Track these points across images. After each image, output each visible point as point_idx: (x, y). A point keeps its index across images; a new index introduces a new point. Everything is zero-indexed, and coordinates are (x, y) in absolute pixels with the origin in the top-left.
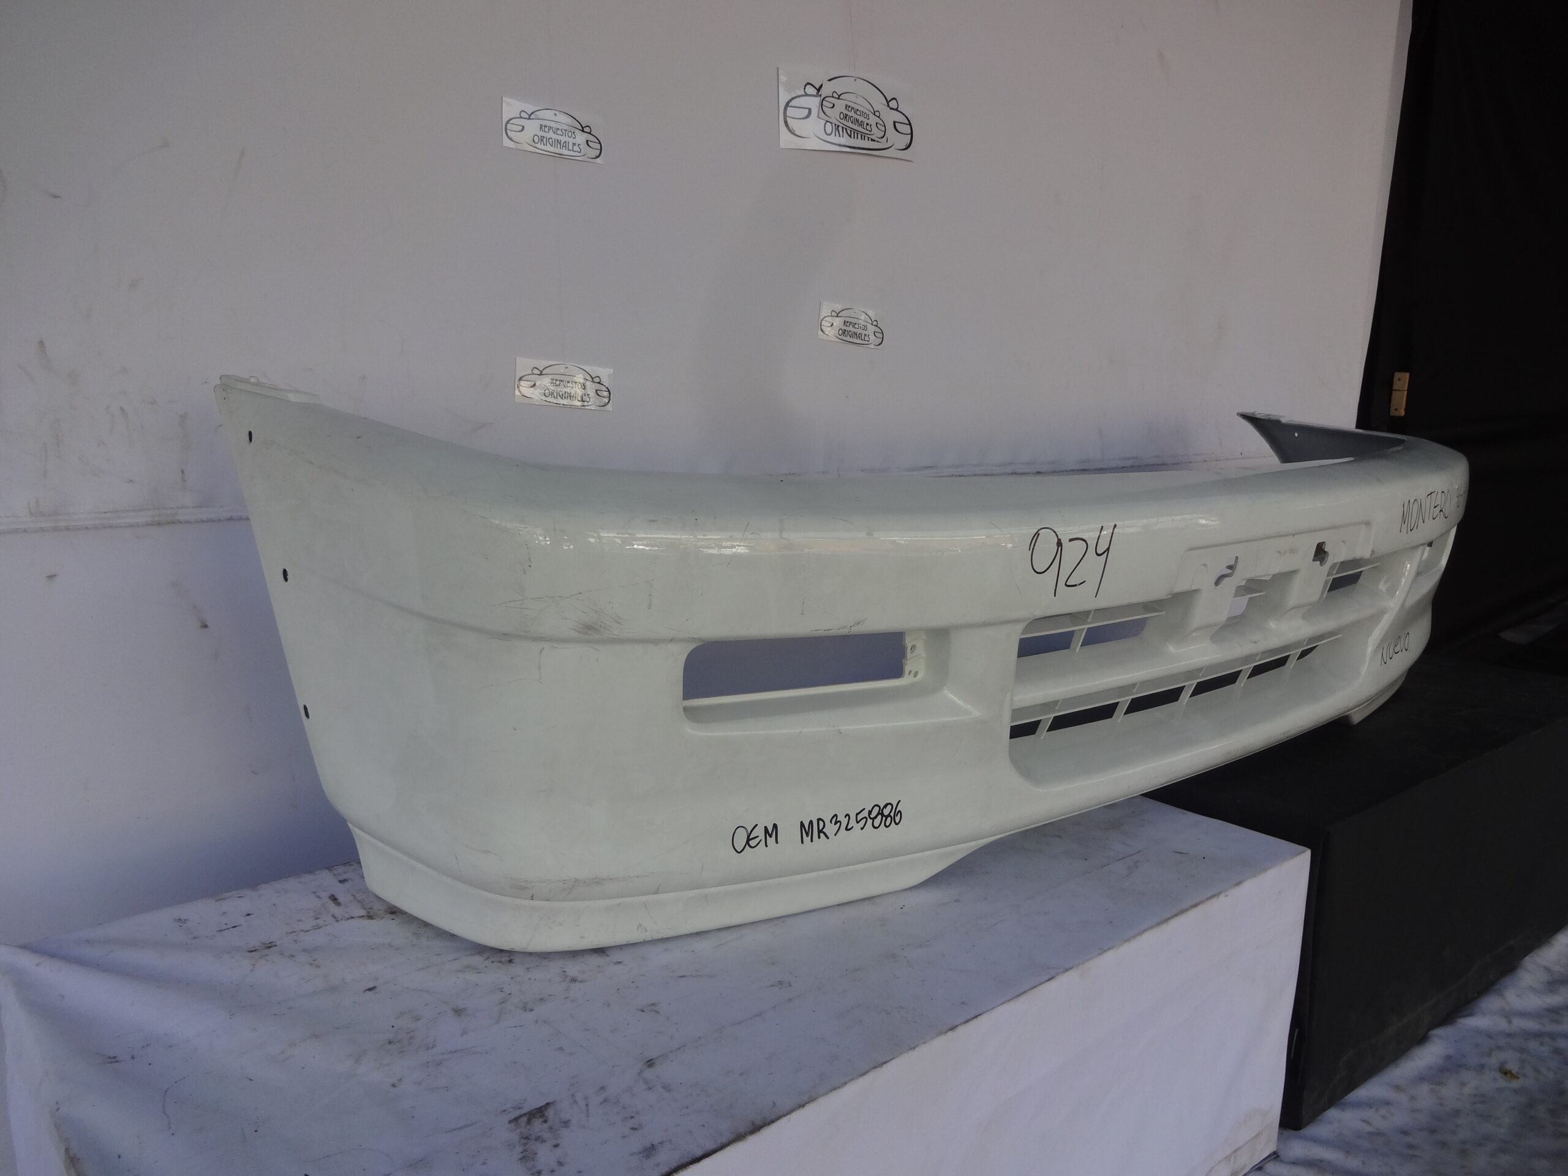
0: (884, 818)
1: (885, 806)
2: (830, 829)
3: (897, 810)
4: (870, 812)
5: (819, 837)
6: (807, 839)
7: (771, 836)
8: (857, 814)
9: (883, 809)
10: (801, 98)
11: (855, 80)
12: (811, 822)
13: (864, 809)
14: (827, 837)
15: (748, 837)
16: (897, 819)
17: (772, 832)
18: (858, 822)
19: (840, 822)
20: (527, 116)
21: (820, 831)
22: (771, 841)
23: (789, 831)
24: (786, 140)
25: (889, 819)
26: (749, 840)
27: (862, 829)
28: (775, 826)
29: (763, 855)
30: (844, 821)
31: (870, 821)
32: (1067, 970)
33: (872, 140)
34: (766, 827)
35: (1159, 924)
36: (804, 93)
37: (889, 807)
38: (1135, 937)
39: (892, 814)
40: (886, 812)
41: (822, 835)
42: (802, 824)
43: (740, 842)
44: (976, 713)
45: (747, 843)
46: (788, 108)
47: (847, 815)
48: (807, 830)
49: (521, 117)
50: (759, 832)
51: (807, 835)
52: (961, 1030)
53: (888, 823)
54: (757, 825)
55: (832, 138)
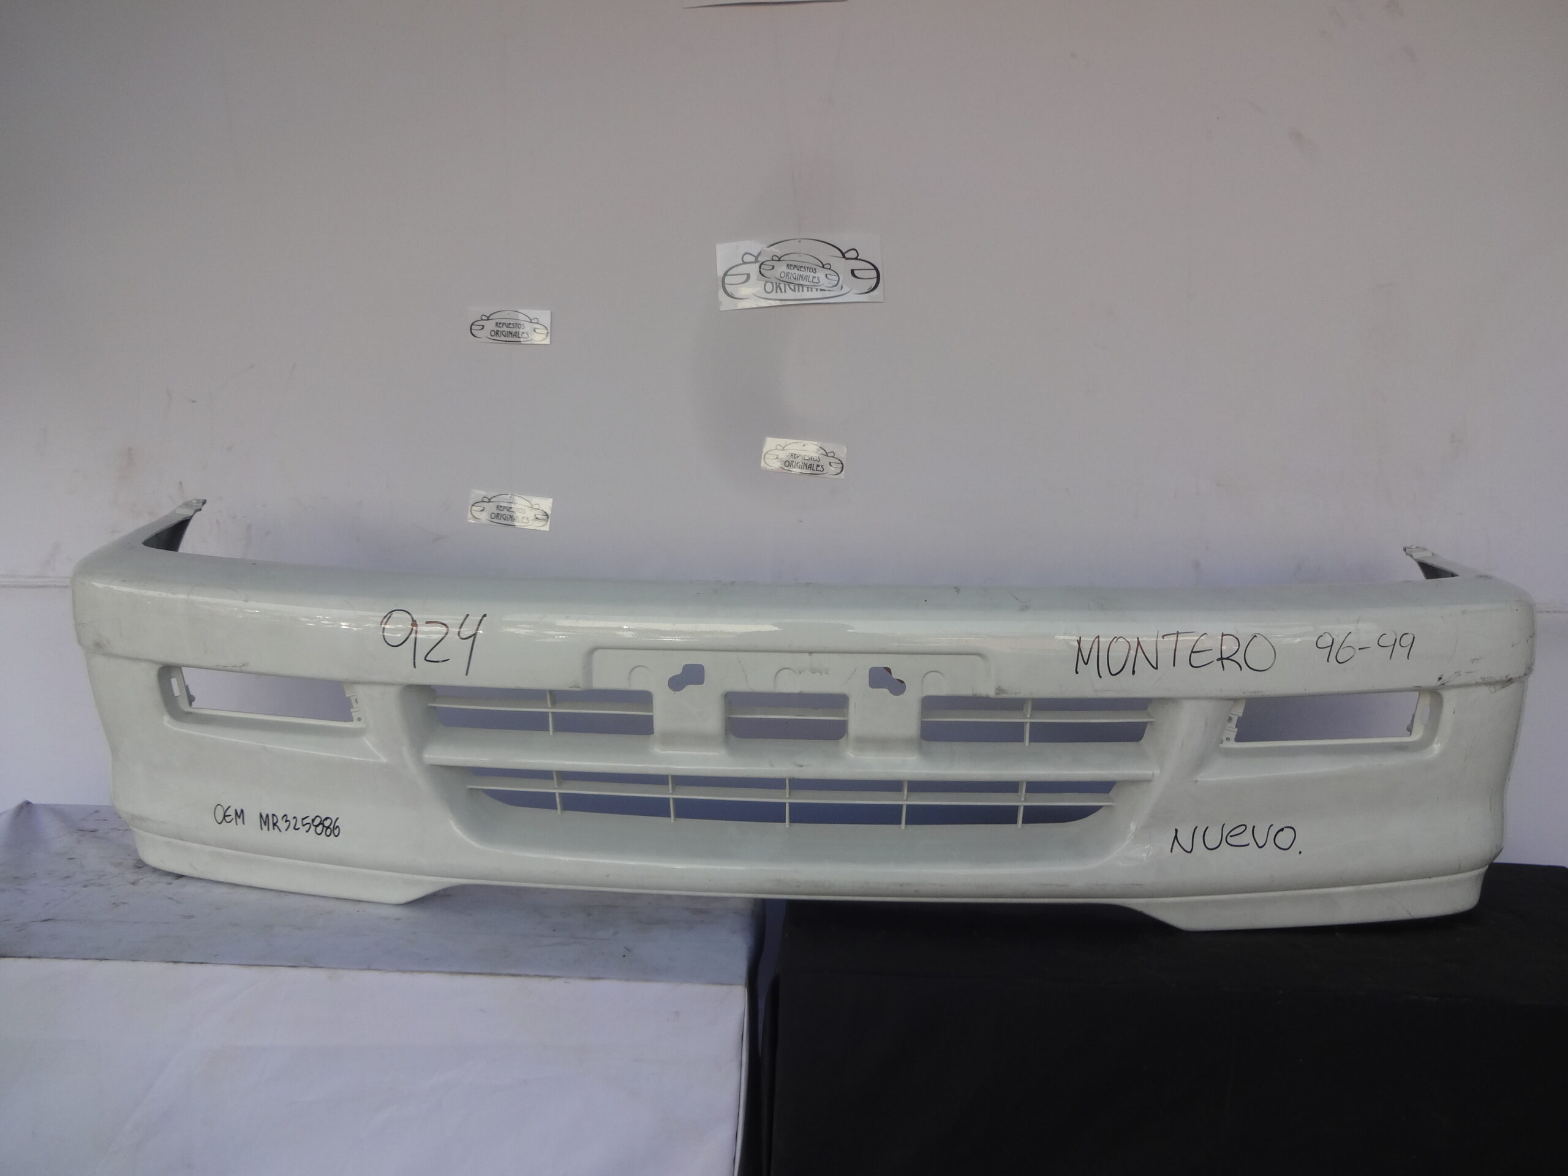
0: (325, 829)
1: (326, 819)
2: (282, 824)
3: (336, 825)
4: (313, 820)
5: (274, 829)
6: (265, 828)
7: (239, 817)
8: (303, 819)
9: (324, 821)
10: (739, 267)
11: (800, 241)
12: (267, 816)
13: (307, 817)
14: (280, 830)
15: (225, 814)
16: (336, 832)
17: (240, 814)
18: (304, 825)
19: (288, 821)
20: (486, 318)
21: (274, 824)
22: (240, 821)
23: (251, 816)
24: (726, 304)
25: (329, 830)
26: (225, 816)
27: (307, 831)
28: (242, 811)
29: (232, 830)
30: (293, 822)
31: (313, 828)
32: (316, 967)
33: (821, 290)
34: (236, 810)
35: (451, 973)
36: (742, 262)
37: (329, 820)
38: (412, 971)
39: (332, 827)
40: (327, 823)
41: (276, 827)
42: (261, 816)
43: (220, 818)
44: (384, 760)
45: (224, 818)
46: (727, 277)
47: (295, 818)
48: (266, 821)
49: (482, 320)
50: (231, 812)
51: (265, 825)
52: (182, 967)
53: (328, 833)
54: (229, 807)
55: (773, 295)
